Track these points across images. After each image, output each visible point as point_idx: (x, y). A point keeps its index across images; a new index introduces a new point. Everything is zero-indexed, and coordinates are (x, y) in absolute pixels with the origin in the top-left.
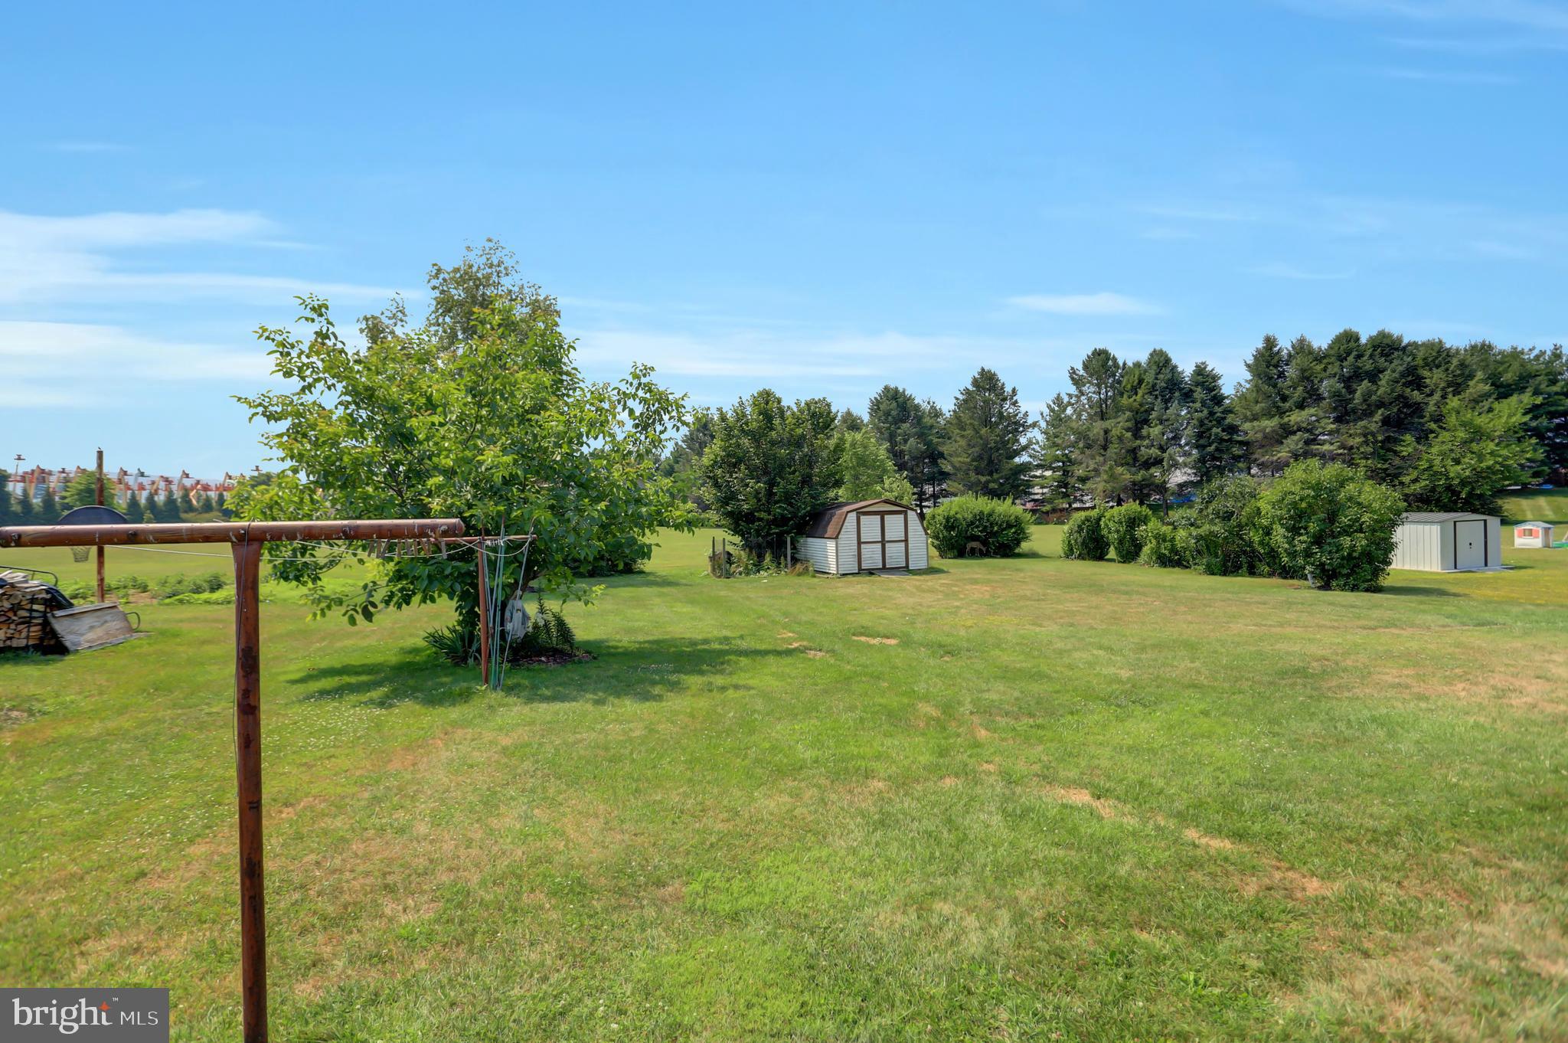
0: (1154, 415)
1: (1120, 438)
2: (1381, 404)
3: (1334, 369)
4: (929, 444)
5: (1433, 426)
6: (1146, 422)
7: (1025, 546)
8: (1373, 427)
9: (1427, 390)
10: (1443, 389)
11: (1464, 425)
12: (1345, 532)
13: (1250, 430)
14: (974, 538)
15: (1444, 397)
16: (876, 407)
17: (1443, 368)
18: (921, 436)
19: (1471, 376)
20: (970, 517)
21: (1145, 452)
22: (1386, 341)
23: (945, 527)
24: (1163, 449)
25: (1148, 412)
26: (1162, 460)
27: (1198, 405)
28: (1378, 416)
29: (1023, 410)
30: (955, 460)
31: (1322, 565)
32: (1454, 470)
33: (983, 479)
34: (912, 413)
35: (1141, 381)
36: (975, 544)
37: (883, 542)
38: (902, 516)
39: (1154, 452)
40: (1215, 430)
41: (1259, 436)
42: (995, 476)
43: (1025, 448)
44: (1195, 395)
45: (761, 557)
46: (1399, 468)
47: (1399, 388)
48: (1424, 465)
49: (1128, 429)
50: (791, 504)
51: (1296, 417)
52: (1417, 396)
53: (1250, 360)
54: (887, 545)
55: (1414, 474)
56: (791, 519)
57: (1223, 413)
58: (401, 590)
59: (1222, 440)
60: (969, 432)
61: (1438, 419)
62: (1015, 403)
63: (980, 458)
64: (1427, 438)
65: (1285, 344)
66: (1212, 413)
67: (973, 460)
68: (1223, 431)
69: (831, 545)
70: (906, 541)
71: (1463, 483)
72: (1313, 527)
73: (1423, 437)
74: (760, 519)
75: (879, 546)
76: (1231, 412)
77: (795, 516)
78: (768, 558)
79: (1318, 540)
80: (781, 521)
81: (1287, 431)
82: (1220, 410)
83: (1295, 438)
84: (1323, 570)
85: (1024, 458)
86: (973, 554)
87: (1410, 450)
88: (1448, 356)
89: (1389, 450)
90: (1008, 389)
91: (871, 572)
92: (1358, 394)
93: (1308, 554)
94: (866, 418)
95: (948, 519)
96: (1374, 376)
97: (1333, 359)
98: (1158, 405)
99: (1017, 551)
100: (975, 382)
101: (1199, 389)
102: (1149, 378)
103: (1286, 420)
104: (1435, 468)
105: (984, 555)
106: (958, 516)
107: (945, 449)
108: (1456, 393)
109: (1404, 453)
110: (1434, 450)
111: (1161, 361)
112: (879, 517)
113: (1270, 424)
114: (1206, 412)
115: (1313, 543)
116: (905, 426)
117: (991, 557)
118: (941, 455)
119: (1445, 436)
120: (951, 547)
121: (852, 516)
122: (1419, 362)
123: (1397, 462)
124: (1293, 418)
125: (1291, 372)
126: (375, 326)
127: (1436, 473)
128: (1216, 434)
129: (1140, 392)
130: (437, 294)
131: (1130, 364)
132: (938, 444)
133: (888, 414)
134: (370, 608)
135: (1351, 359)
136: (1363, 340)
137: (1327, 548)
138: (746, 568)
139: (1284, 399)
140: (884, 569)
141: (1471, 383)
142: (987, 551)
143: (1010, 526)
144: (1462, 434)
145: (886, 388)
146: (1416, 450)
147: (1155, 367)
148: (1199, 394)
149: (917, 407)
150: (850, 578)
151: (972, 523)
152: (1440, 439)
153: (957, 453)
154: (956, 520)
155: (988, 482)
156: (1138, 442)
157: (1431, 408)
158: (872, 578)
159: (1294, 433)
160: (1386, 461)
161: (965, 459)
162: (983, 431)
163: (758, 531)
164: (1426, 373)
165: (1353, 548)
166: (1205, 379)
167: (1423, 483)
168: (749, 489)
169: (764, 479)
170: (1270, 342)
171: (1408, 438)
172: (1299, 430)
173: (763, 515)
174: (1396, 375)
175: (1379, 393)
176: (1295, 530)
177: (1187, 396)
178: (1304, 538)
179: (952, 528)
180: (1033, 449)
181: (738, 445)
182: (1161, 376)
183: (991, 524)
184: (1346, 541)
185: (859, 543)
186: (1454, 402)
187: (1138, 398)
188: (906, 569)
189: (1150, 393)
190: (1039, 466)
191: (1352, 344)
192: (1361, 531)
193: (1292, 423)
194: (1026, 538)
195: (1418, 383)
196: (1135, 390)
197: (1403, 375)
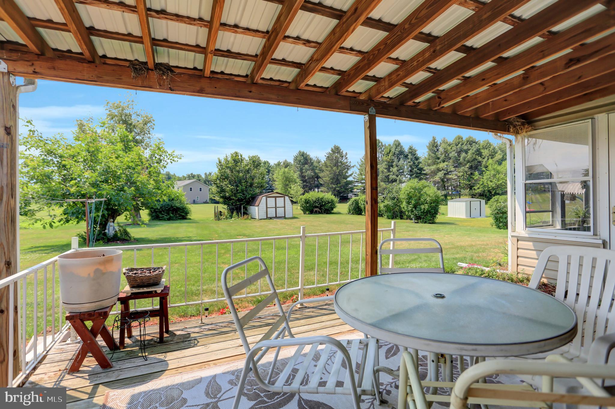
0: (394, 164)
1: (383, 172)
2: (468, 162)
3: (454, 148)
4: (315, 173)
5: (484, 169)
6: (392, 166)
7: (335, 210)
8: (466, 169)
9: (483, 157)
10: (488, 157)
11: (494, 169)
12: (423, 204)
13: (427, 170)
14: (316, 207)
15: (488, 159)
16: (296, 159)
17: (488, 149)
18: (313, 170)
19: (496, 153)
20: (314, 199)
21: (392, 177)
22: (471, 139)
23: (305, 203)
24: (397, 176)
25: (393, 162)
26: (397, 180)
27: (410, 160)
28: (468, 166)
29: (349, 161)
30: (324, 179)
31: (416, 214)
32: (490, 184)
33: (334, 186)
34: (309, 161)
35: (390, 151)
36: (317, 209)
37: (276, 208)
38: (283, 198)
39: (394, 177)
40: (415, 169)
41: (430, 172)
42: (339, 185)
43: (351, 175)
44: (409, 157)
45: (232, 213)
46: (474, 184)
47: (474, 156)
48: (481, 183)
49: (386, 169)
50: (244, 194)
51: (442, 165)
52: (480, 159)
53: (428, 145)
54: (277, 209)
55: (478, 186)
56: (244, 199)
57: (418, 163)
58: (66, 218)
59: (417, 173)
60: (329, 169)
61: (486, 167)
62: (346, 158)
63: (333, 179)
64: (482, 173)
65: (439, 140)
66: (414, 163)
67: (331, 179)
68: (418, 170)
69: (257, 208)
70: (284, 207)
71: (493, 189)
72: (413, 202)
73: (481, 173)
74: (233, 199)
75: (274, 209)
76: (421, 163)
77: (245, 198)
78: (235, 213)
79: (415, 207)
80: (240, 200)
81: (439, 170)
82: (417, 162)
83: (441, 173)
84: (417, 217)
85: (350, 179)
86: (316, 213)
87: (477, 177)
88: (490, 145)
89: (471, 177)
90: (344, 153)
91: (271, 218)
92: (462, 157)
93: (412, 211)
94: (292, 162)
95: (306, 200)
96: (466, 152)
97: (454, 145)
98: (396, 160)
99: (332, 212)
100: (332, 150)
101: (410, 155)
102: (393, 150)
103: (438, 166)
104: (485, 184)
105: (319, 213)
106: (310, 199)
107: (321, 175)
108: (492, 158)
109: (475, 179)
110: (485, 178)
111: (398, 144)
112: (274, 199)
113: (433, 168)
114: (412, 163)
115: (413, 208)
116: (306, 166)
117: (323, 214)
118: (320, 177)
119: (488, 173)
120: (307, 210)
121: (264, 198)
122: (481, 147)
123: (473, 181)
124: (440, 165)
125: (441, 149)
126: (81, 124)
127: (485, 186)
128: (415, 171)
129: (390, 155)
130: (107, 112)
131: (387, 145)
132: (319, 173)
133: (300, 161)
134: (53, 223)
135: (460, 145)
136: (464, 139)
137: (417, 209)
138: (226, 217)
139: (439, 158)
140: (276, 217)
141: (496, 155)
142: (321, 212)
143: (329, 203)
144: (493, 172)
145: (300, 152)
146: (479, 177)
147: (395, 146)
148: (410, 156)
149: (311, 159)
150: (263, 220)
151: (315, 201)
152: (487, 174)
153: (325, 177)
154: (309, 200)
155: (336, 187)
156: (389, 173)
157: (484, 163)
158: (271, 220)
159: (441, 171)
160: (470, 181)
161: (328, 179)
162: (334, 168)
163: (232, 204)
164: (482, 151)
165: (424, 209)
166: (412, 152)
167: (481, 189)
168: (229, 188)
169: (234, 185)
170: (434, 139)
171: (477, 173)
172: (443, 170)
173: (233, 197)
174: (474, 151)
175: (468, 157)
176: (409, 203)
177: (406, 156)
178: (411, 206)
179: (307, 203)
180: (354, 175)
181: (225, 172)
182: (397, 149)
183: (322, 202)
184: (422, 207)
185: (267, 208)
186: (490, 161)
187: (389, 157)
188: (285, 217)
189: (393, 155)
190: (356, 182)
191: (460, 140)
192: (427, 203)
193: (440, 167)
194: (335, 207)
195: (480, 154)
196: (388, 154)
197: (475, 152)
